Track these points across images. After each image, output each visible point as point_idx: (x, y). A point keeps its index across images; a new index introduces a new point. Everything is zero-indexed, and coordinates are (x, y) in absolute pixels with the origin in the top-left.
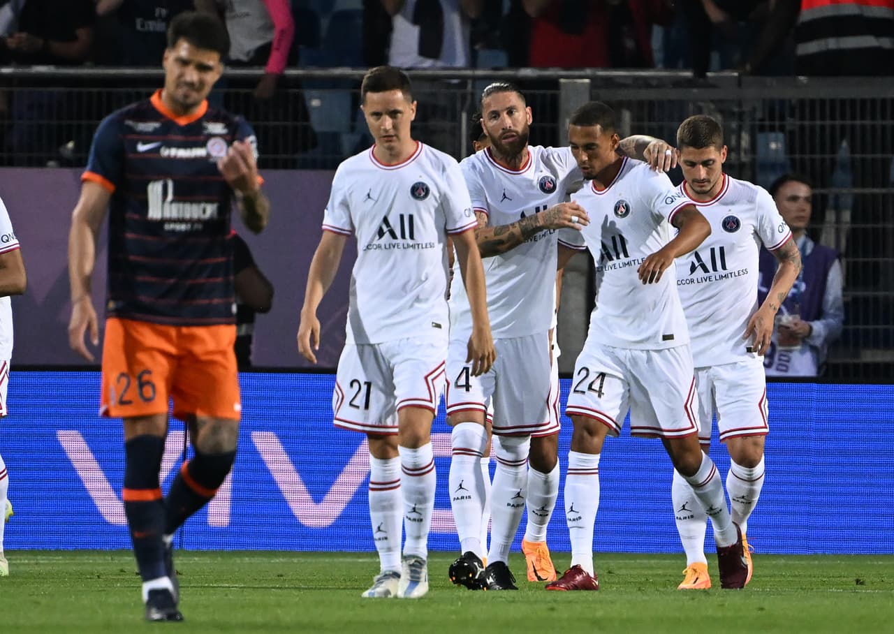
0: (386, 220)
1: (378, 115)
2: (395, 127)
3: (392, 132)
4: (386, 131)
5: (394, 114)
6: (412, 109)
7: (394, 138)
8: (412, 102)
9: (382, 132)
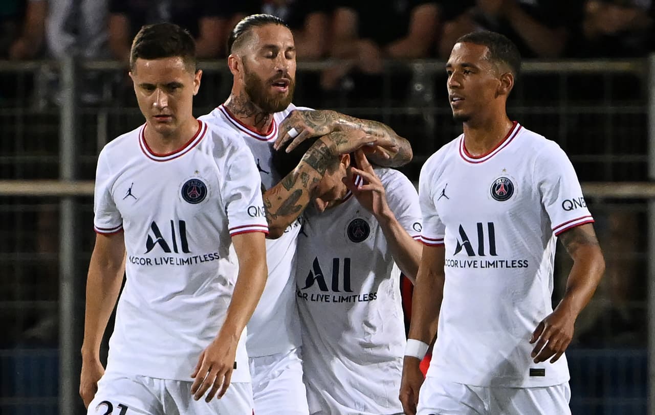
0: (154, 227)
1: (150, 88)
2: (172, 105)
3: (167, 111)
4: (160, 109)
5: (171, 87)
6: (196, 81)
7: (170, 118)
8: (196, 72)
9: (154, 110)
